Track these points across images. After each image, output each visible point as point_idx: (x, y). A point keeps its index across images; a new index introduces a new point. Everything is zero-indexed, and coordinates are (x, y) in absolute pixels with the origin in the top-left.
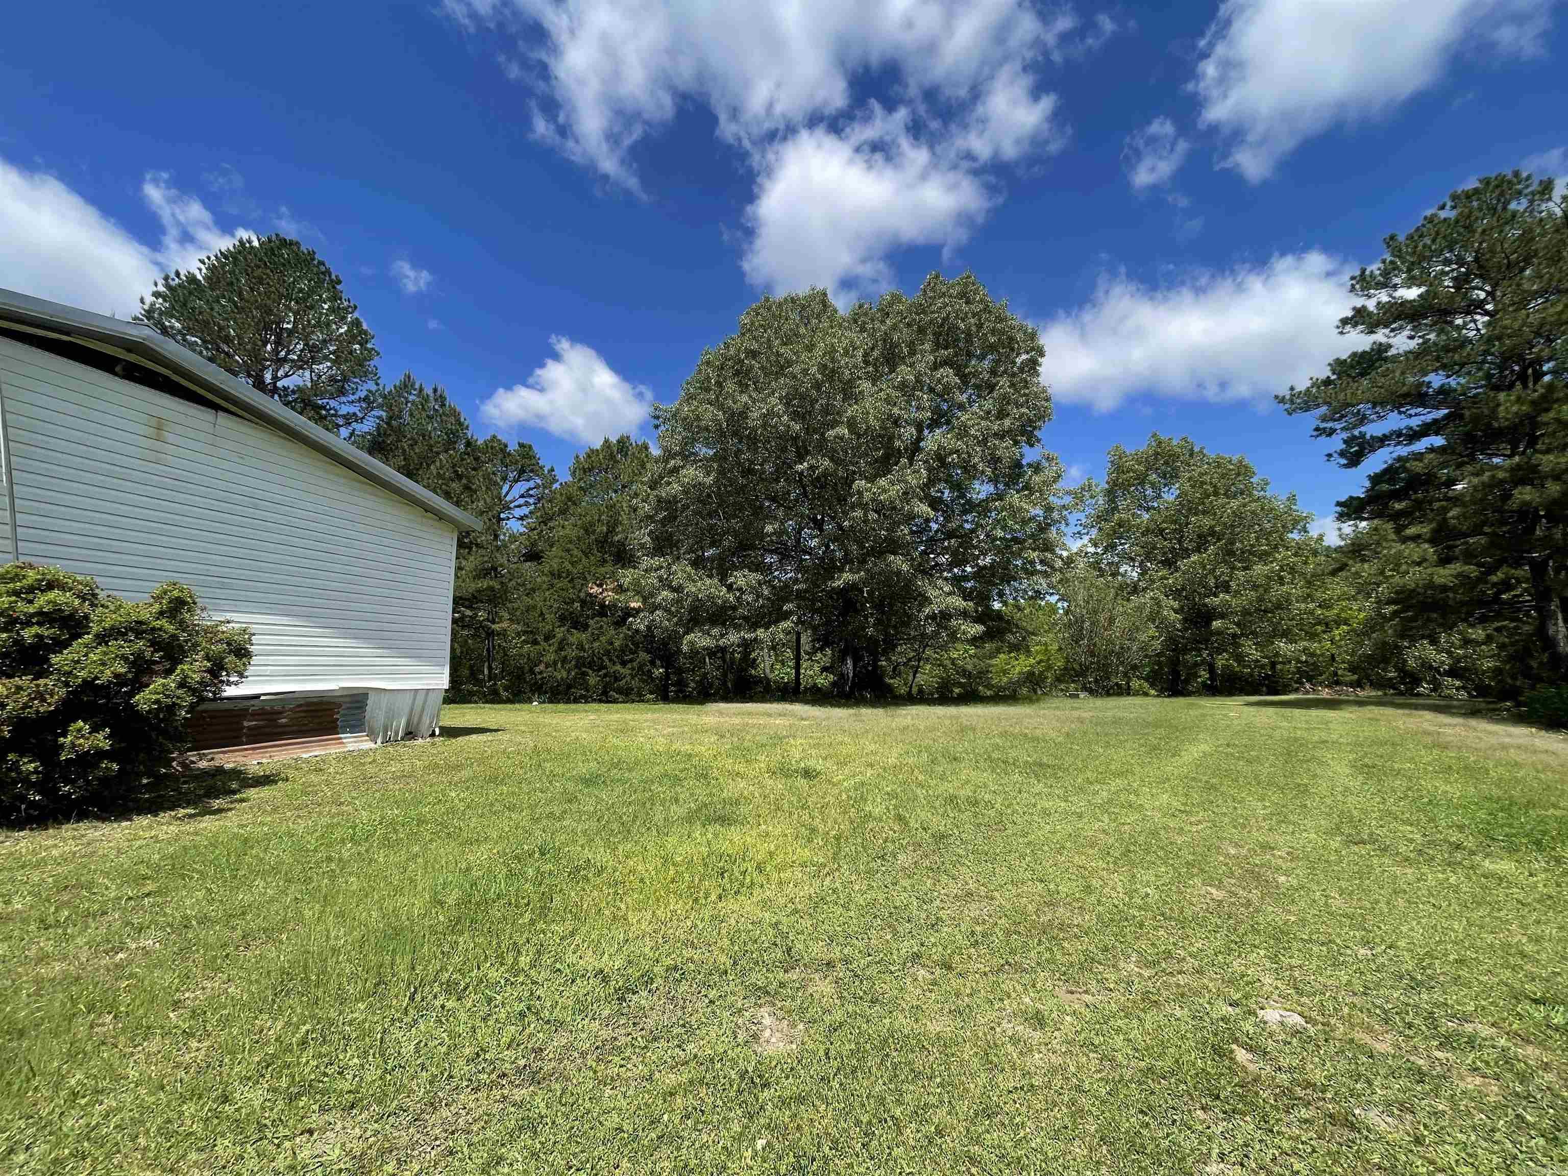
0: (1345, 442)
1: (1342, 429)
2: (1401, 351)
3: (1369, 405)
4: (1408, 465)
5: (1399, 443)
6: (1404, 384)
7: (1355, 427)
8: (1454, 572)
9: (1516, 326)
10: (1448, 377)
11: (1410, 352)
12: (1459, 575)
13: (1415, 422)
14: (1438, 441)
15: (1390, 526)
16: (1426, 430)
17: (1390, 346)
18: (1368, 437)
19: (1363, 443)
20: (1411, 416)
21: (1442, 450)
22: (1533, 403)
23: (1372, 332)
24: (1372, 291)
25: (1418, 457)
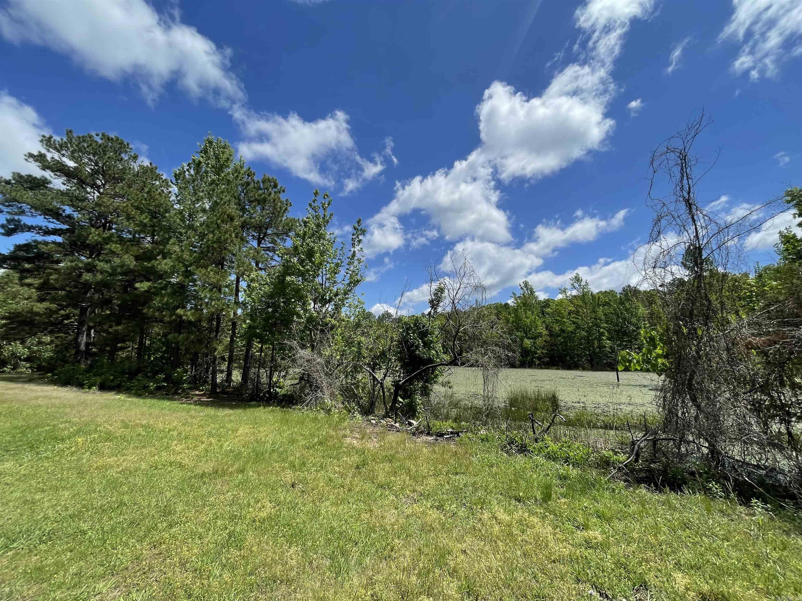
0: (7, 220)
1: (7, 212)
2: (55, 188)
3: (29, 207)
4: (39, 246)
5: (39, 233)
6: (51, 204)
7: (16, 214)
8: (46, 307)
9: (108, 204)
10: (74, 211)
11: (60, 190)
12: (46, 309)
13: (51, 226)
14: (59, 239)
15: (17, 275)
16: (55, 232)
17: (50, 182)
18: (22, 223)
19: (18, 225)
20: (50, 222)
21: (59, 244)
22: (104, 239)
23: (44, 169)
24: (51, 150)
25: (46, 243)
